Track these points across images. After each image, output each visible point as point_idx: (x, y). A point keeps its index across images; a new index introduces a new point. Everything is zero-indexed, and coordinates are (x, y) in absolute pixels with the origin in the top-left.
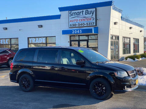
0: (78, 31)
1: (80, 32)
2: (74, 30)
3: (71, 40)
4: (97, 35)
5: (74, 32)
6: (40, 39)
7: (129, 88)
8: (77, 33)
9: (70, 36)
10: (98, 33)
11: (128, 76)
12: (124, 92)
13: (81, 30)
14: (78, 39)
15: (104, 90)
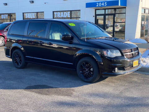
0: (103, 3)
1: (104, 4)
2: (99, 3)
3: (97, 14)
4: (125, 8)
5: (98, 5)
6: (65, 13)
7: (122, 71)
8: (102, 6)
9: (96, 10)
10: (126, 6)
11: (121, 55)
12: (115, 75)
13: (106, 2)
14: (104, 13)
15: (91, 71)
